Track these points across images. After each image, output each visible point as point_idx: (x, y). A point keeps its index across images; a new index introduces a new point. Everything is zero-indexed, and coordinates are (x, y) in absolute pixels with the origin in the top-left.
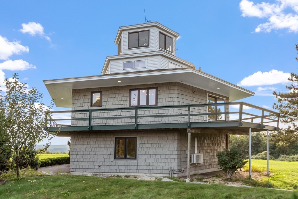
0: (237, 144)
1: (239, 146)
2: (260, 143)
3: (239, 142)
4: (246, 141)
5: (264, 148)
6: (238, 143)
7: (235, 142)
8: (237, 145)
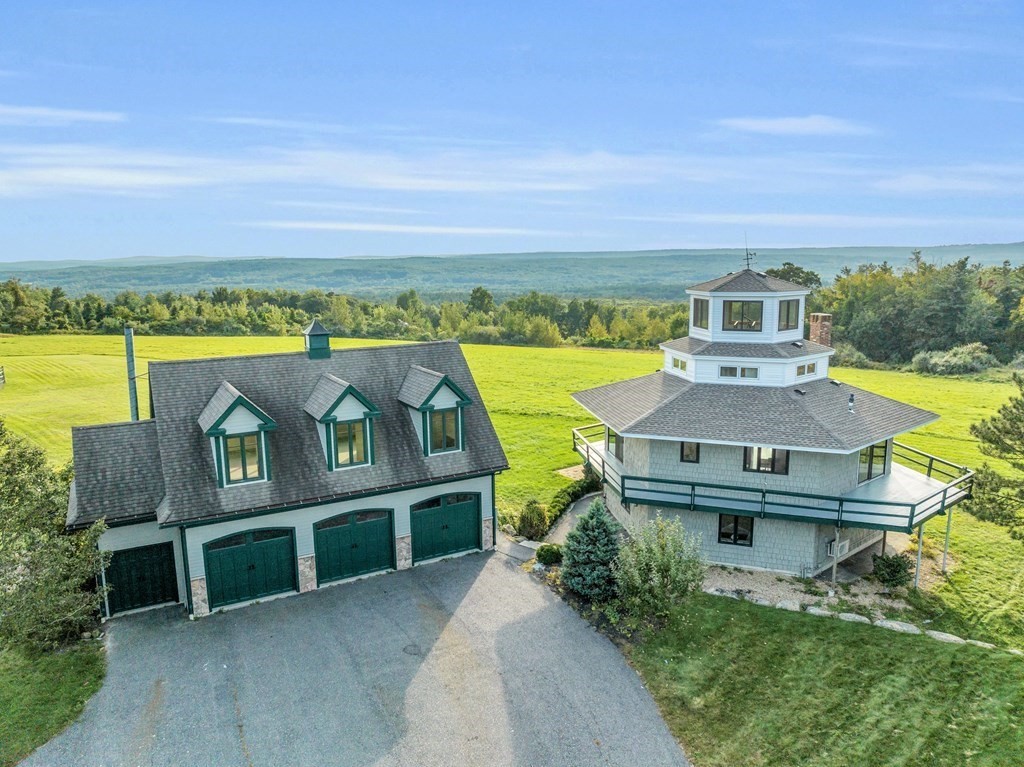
0: (894, 307)
1: (901, 314)
2: (961, 310)
3: (903, 302)
4: (921, 302)
5: (972, 325)
6: (898, 307)
7: (889, 301)
8: (895, 312)
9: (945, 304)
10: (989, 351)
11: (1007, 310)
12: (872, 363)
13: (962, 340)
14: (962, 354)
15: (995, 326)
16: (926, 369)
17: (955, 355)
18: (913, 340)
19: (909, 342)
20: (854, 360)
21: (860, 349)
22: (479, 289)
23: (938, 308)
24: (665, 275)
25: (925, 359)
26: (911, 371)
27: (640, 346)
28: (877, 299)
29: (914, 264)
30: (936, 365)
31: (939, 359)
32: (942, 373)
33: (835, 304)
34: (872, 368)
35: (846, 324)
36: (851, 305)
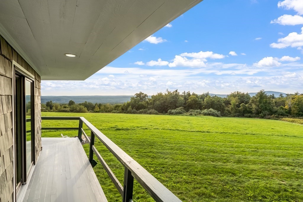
2: (177, 101)
5: (180, 104)
9: (174, 100)
10: (184, 109)
11: (186, 101)
12: (159, 113)
13: (178, 107)
14: (178, 110)
15: (184, 104)
16: (171, 114)
17: (177, 110)
18: (168, 108)
19: (167, 108)
20: (155, 113)
21: (156, 110)
22: (71, 101)
23: (172, 100)
24: (122, 100)
25: (170, 111)
26: (168, 114)
27: (106, 112)
28: (159, 99)
29: (167, 92)
30: (173, 112)
31: (173, 111)
32: (175, 114)
33: (151, 101)
34: (159, 114)
35: (153, 105)
36: (154, 101)
